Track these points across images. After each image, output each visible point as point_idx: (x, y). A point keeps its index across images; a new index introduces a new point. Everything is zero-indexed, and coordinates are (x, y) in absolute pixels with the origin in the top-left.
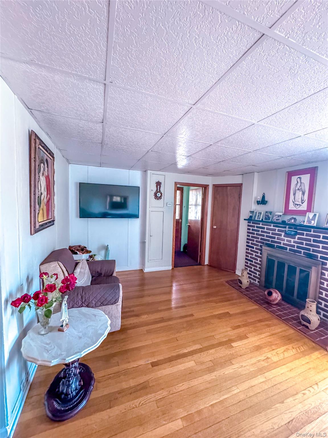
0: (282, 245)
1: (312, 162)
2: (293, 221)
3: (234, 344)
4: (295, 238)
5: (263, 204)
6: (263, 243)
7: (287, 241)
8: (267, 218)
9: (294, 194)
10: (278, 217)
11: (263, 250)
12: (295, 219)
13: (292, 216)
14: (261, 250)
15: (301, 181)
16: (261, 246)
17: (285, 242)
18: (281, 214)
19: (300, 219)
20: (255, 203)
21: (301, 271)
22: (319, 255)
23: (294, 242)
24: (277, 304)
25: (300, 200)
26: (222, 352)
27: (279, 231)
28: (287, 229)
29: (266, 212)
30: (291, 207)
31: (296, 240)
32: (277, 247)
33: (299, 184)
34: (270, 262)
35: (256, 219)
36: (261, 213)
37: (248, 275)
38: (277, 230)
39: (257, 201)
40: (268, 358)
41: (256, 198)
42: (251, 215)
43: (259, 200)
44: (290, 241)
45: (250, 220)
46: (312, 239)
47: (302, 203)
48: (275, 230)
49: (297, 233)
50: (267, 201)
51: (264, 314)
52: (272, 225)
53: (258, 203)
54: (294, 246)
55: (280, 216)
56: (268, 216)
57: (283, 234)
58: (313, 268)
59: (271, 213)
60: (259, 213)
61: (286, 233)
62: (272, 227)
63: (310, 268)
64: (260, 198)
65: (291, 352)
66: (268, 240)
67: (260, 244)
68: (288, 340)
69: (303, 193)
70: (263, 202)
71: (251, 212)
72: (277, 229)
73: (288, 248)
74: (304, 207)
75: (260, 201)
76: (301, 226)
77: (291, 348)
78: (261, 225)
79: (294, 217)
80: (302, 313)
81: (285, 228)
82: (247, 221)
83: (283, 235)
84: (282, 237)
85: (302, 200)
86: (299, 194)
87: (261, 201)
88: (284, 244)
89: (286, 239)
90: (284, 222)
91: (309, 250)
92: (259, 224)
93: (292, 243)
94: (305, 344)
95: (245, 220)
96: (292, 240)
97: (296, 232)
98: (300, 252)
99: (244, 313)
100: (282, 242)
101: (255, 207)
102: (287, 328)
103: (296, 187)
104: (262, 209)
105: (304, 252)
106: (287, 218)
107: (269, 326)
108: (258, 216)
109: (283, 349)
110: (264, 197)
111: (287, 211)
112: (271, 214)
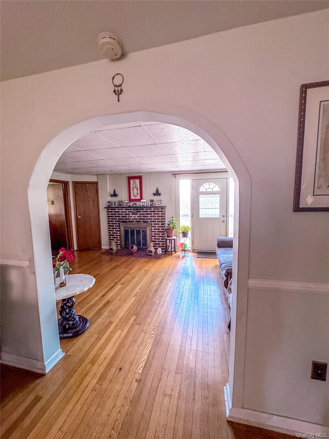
0: (131, 220)
1: (140, 173)
2: (135, 205)
3: (130, 272)
4: (137, 215)
5: (115, 196)
6: (119, 221)
7: (134, 217)
8: (120, 205)
9: (133, 190)
10: (127, 204)
11: (121, 226)
12: (136, 204)
13: (134, 203)
14: (119, 226)
15: (135, 182)
16: (119, 224)
17: (133, 218)
18: (128, 202)
19: (138, 204)
20: (109, 196)
21: (143, 231)
22: (149, 220)
23: (137, 217)
24: (136, 252)
25: (136, 193)
26: (128, 277)
27: (128, 212)
28: (132, 210)
29: (119, 201)
30: (132, 198)
31: (138, 215)
32: (128, 222)
33: (135, 184)
34: (126, 232)
35: (113, 206)
36: (116, 202)
37: (116, 243)
38: (127, 212)
39: (111, 195)
40: (145, 270)
41: (110, 192)
42: (109, 204)
43: (112, 194)
44: (135, 217)
45: (108, 208)
46: (145, 213)
47: (138, 195)
48: (126, 212)
49: (138, 212)
50: (117, 194)
51: (133, 259)
52: (124, 209)
53: (112, 196)
54: (137, 219)
55: (128, 203)
56: (120, 204)
57: (131, 213)
58: (148, 227)
59: (122, 202)
60: (114, 202)
61: (132, 213)
62: (124, 210)
63: (146, 228)
64: (112, 193)
65: (151, 265)
66: (123, 219)
67: (118, 223)
68: (147, 262)
69: (137, 190)
70: (115, 195)
71: (108, 202)
72: (127, 211)
73: (135, 220)
74: (138, 197)
75: (112, 195)
76: (139, 207)
77: (150, 263)
78: (117, 210)
79: (135, 203)
80: (148, 249)
81: (131, 209)
82: (107, 209)
83: (131, 214)
84: (131, 215)
85: (137, 194)
86: (135, 190)
87: (113, 194)
88: (132, 219)
89: (133, 216)
90: (130, 207)
91: (144, 219)
92: (116, 210)
93: (136, 218)
94: (153, 260)
95: (105, 208)
96: (136, 216)
97: (137, 211)
98: (141, 222)
99: (124, 262)
100: (131, 218)
101: (109, 199)
102: (144, 259)
103: (133, 186)
104: (114, 199)
105: (143, 221)
106: (131, 204)
107: (138, 261)
108: (114, 204)
109: (148, 264)
110: (115, 192)
111: (130, 200)
112: (122, 203)
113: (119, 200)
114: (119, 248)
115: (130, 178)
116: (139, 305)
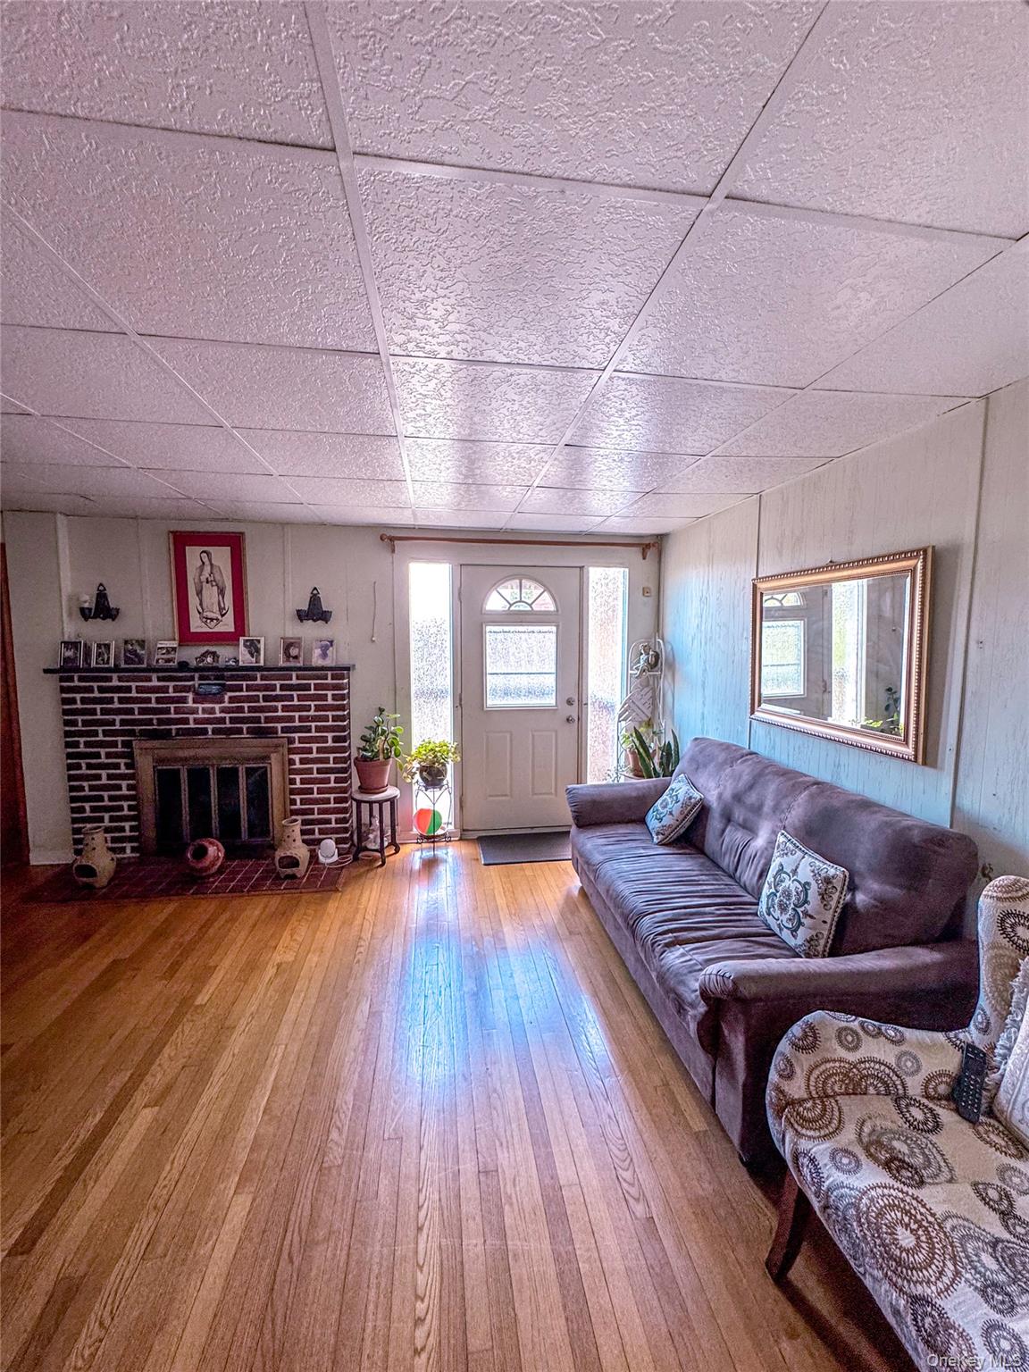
0: (192, 726)
2: (209, 660)
3: (200, 1000)
4: (223, 702)
5: (104, 619)
6: (132, 733)
7: (204, 711)
8: (132, 657)
9: (199, 593)
10: (168, 652)
11: (137, 752)
12: (214, 654)
13: (206, 649)
14: (130, 755)
15: (210, 560)
16: (126, 744)
17: (201, 715)
18: (174, 644)
19: (225, 653)
20: (70, 615)
21: (249, 772)
22: (279, 726)
23: (222, 711)
24: (220, 871)
25: (216, 608)
27: (176, 689)
28: (196, 682)
29: (126, 642)
30: (196, 625)
31: (226, 704)
32: (177, 734)
33: (207, 569)
34: (166, 780)
35: (93, 664)
36: (107, 646)
38: (171, 690)
39: (82, 610)
40: (279, 966)
41: (73, 598)
42: (70, 653)
43: (86, 605)
44: (212, 711)
45: (65, 670)
46: (261, 694)
47: (223, 616)
48: (166, 689)
49: (225, 689)
50: (118, 610)
52: (154, 676)
53: (85, 614)
54: (222, 720)
55: (174, 649)
56: (134, 652)
57: (190, 696)
58: (273, 756)
59: (142, 643)
60: (99, 646)
61: (196, 693)
62: (155, 683)
63: (266, 758)
64: (88, 600)
65: (303, 931)
66: (150, 722)
67: (119, 739)
68: (283, 916)
69: (222, 592)
70: (102, 609)
71: (65, 643)
72: (171, 684)
73: (210, 727)
74: (227, 625)
75: (90, 610)
76: (228, 669)
77: (296, 923)
78: (115, 683)
79: (212, 649)
81: (192, 679)
82: (57, 676)
83: (190, 700)
84: (190, 704)
85: (221, 609)
86: (211, 594)
87: (93, 606)
88: (196, 721)
89: (200, 706)
90: (183, 666)
91: (258, 720)
92: (110, 679)
93: (218, 715)
94: (308, 903)
95: (46, 671)
96: (217, 707)
97: (223, 685)
98: (240, 731)
100: (191, 717)
101: (72, 628)
102: (265, 899)
103: (200, 575)
104: (96, 631)
105: (248, 728)
106: (191, 654)
107: (232, 920)
108: (99, 655)
109: (286, 934)
110: (101, 596)
111: (187, 637)
112: (143, 647)
113: (128, 638)
114: (128, 853)
115: (182, 541)
116: (285, 1255)
